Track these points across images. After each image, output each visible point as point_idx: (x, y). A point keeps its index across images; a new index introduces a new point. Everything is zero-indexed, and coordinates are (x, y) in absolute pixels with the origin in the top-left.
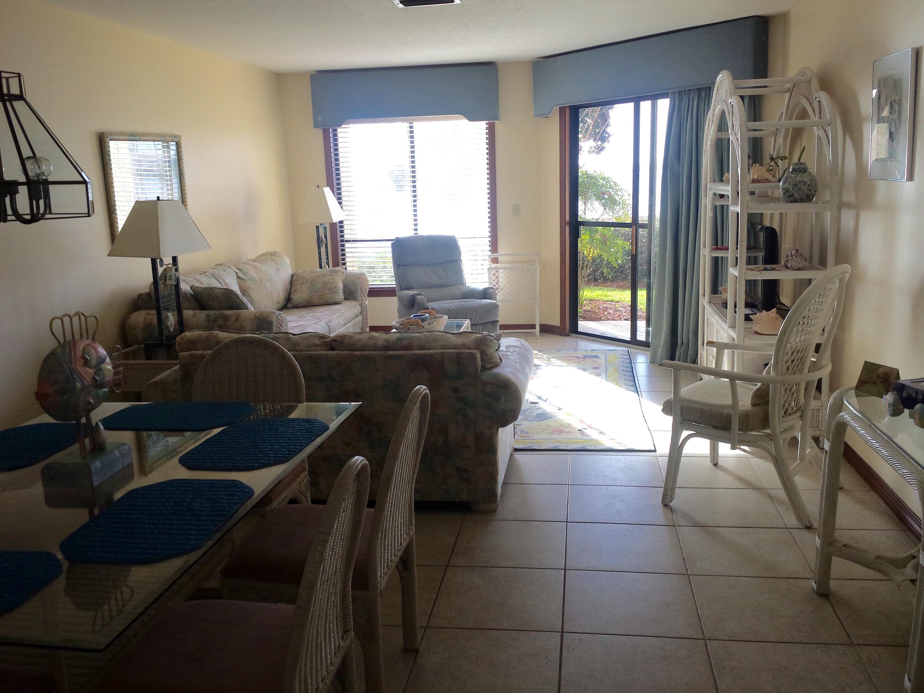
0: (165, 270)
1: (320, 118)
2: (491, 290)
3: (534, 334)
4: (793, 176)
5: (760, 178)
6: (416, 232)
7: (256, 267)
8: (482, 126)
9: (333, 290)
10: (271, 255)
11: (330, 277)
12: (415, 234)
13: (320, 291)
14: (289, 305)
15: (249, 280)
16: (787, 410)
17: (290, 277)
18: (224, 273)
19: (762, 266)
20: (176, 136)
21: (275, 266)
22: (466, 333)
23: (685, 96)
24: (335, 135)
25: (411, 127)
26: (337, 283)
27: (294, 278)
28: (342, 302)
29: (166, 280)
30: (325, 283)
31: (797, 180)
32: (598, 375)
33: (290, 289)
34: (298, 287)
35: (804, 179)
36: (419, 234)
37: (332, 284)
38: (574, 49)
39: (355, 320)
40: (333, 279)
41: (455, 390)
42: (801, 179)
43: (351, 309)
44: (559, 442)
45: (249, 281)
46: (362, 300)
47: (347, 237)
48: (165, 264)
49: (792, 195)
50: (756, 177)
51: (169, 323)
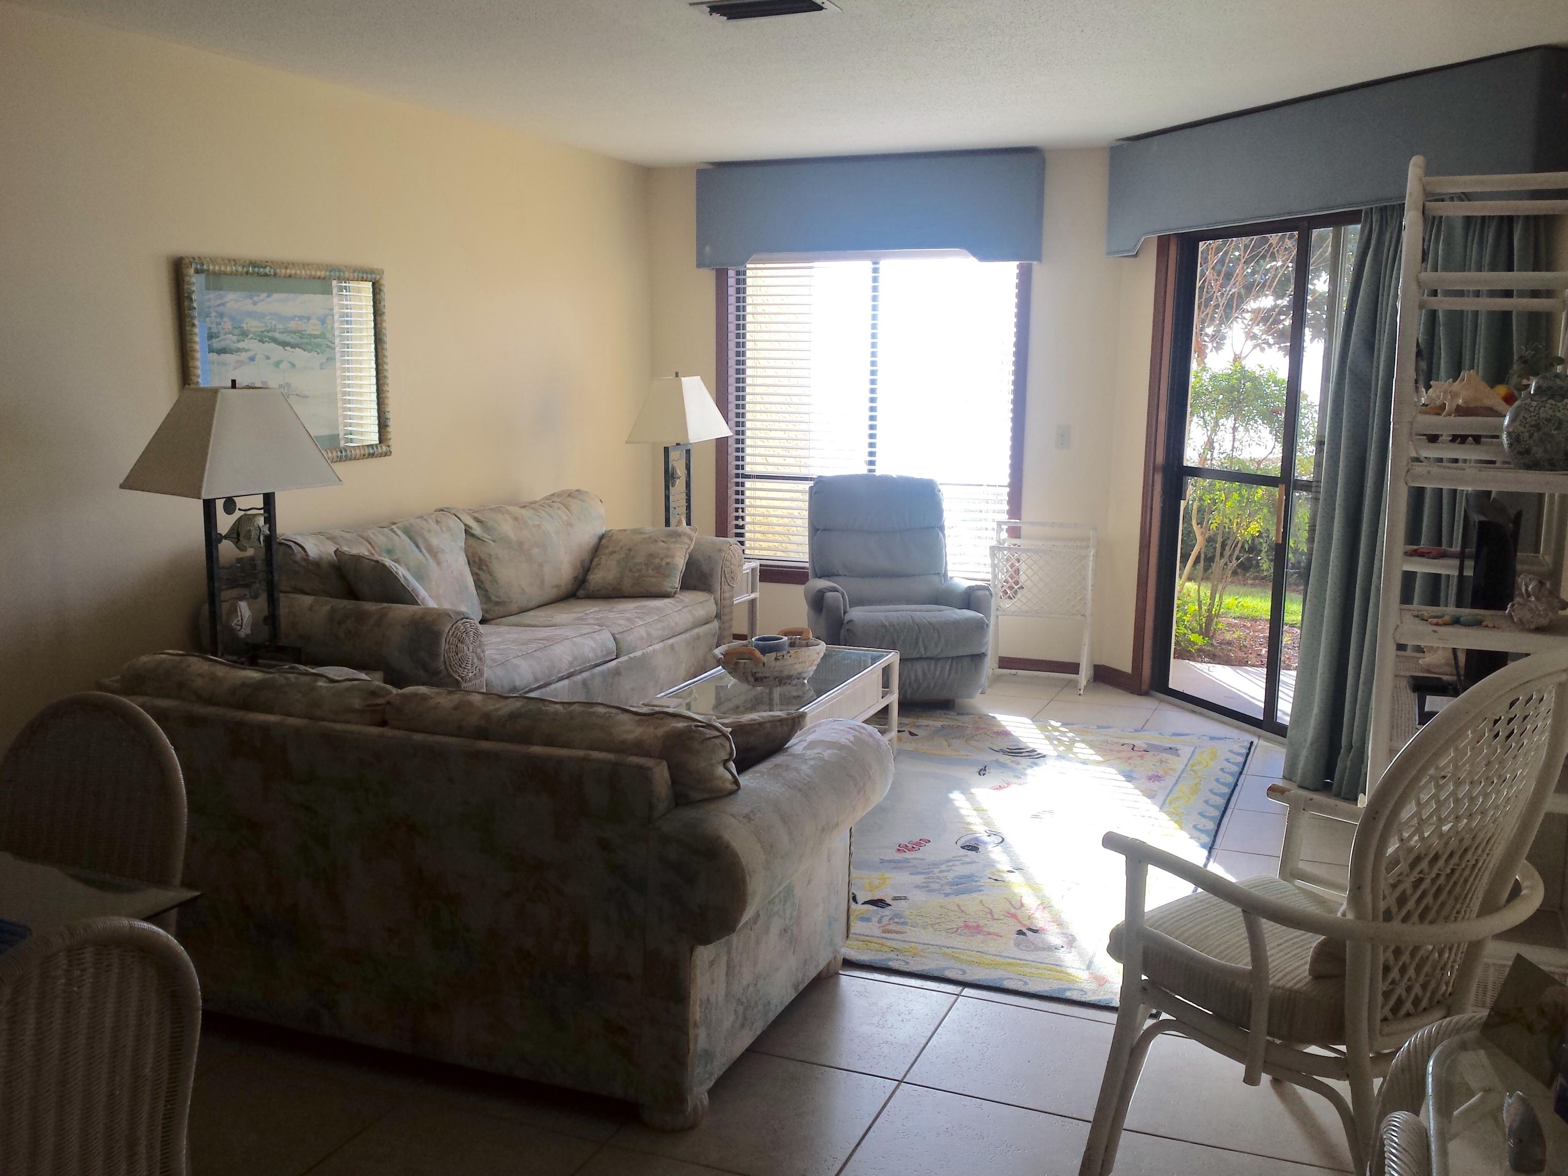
0: (240, 520)
1: (707, 249)
2: (980, 593)
3: (1073, 685)
4: (1534, 404)
5: (1472, 405)
6: (872, 467)
7: (516, 519)
8: (1008, 271)
9: (663, 570)
10: (569, 495)
11: (663, 544)
12: (870, 471)
13: (640, 571)
14: (581, 593)
15: (494, 541)
16: (1400, 1003)
17: (594, 541)
18: (435, 527)
19: (1451, 610)
20: (372, 272)
21: (565, 518)
22: (662, 715)
23: (1392, 219)
24: (741, 282)
25: (875, 270)
26: (673, 557)
27: (603, 541)
28: (675, 593)
29: (239, 540)
30: (651, 556)
31: (1543, 415)
32: (1151, 796)
33: (591, 561)
34: (603, 561)
35: (1558, 414)
36: (877, 473)
37: (662, 559)
38: (1183, 122)
39: (696, 631)
40: (668, 549)
41: (604, 845)
42: (1551, 412)
43: (690, 608)
44: (954, 957)
45: (493, 544)
46: (722, 592)
47: (748, 469)
48: (239, 509)
49: (1528, 451)
50: (1461, 401)
51: (235, 621)
